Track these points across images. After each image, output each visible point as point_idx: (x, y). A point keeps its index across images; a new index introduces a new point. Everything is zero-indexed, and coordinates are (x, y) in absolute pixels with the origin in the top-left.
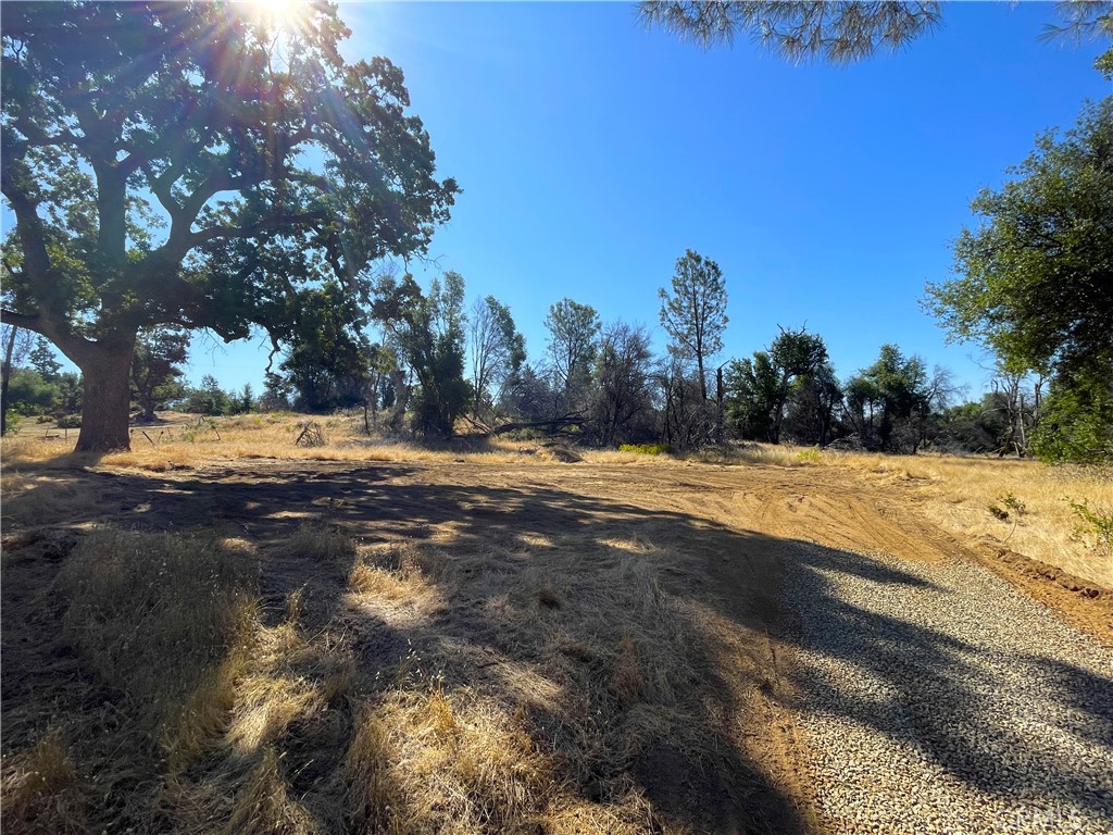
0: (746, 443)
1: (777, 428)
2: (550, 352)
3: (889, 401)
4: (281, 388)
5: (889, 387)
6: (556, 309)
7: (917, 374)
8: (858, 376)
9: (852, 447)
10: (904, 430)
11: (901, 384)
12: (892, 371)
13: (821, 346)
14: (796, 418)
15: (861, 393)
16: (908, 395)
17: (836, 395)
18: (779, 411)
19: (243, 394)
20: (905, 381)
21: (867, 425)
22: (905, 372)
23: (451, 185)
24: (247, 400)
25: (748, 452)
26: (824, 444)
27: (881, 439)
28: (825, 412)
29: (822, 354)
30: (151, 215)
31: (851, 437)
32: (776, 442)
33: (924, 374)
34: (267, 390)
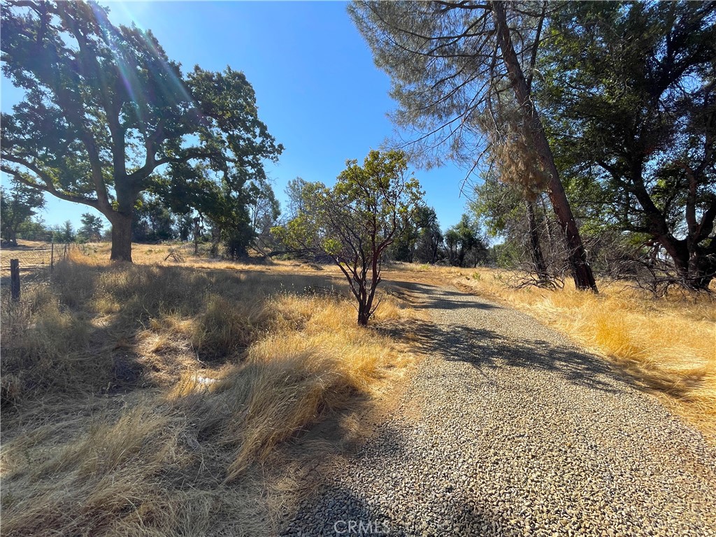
0: (397, 262)
1: (412, 255)
2: (288, 209)
3: (464, 242)
4: (95, 224)
5: (464, 235)
6: (292, 183)
7: (477, 229)
8: (451, 229)
9: (445, 265)
10: (469, 256)
11: (470, 234)
12: (466, 227)
13: (434, 213)
14: (421, 249)
15: (452, 238)
16: (472, 239)
17: (440, 238)
18: (413, 245)
19: (65, 228)
20: (472, 232)
21: (453, 254)
22: (472, 227)
23: (281, 146)
24: (68, 232)
25: (399, 266)
26: (432, 263)
27: (459, 261)
28: (434, 246)
29: (435, 217)
30: (138, 151)
31: (445, 259)
32: (411, 262)
33: (480, 229)
34: (83, 225)
